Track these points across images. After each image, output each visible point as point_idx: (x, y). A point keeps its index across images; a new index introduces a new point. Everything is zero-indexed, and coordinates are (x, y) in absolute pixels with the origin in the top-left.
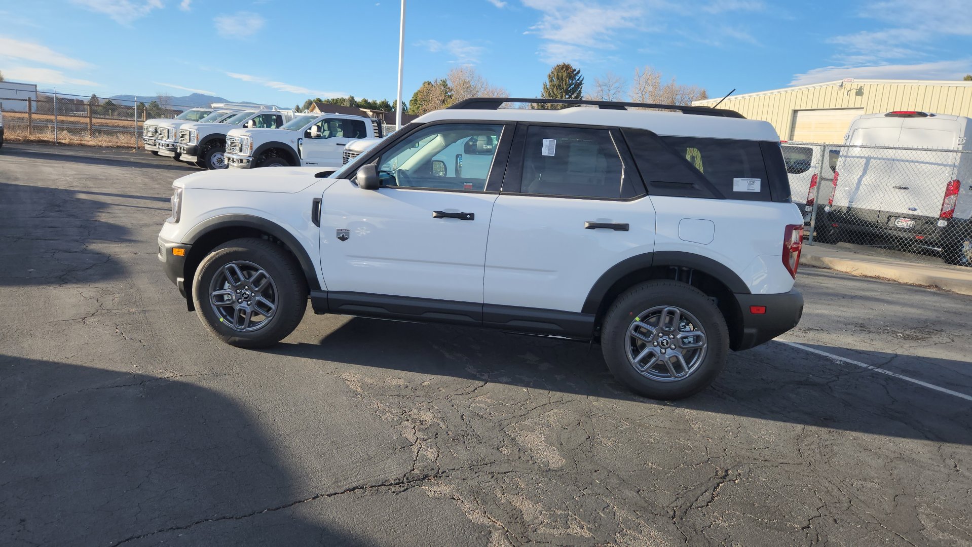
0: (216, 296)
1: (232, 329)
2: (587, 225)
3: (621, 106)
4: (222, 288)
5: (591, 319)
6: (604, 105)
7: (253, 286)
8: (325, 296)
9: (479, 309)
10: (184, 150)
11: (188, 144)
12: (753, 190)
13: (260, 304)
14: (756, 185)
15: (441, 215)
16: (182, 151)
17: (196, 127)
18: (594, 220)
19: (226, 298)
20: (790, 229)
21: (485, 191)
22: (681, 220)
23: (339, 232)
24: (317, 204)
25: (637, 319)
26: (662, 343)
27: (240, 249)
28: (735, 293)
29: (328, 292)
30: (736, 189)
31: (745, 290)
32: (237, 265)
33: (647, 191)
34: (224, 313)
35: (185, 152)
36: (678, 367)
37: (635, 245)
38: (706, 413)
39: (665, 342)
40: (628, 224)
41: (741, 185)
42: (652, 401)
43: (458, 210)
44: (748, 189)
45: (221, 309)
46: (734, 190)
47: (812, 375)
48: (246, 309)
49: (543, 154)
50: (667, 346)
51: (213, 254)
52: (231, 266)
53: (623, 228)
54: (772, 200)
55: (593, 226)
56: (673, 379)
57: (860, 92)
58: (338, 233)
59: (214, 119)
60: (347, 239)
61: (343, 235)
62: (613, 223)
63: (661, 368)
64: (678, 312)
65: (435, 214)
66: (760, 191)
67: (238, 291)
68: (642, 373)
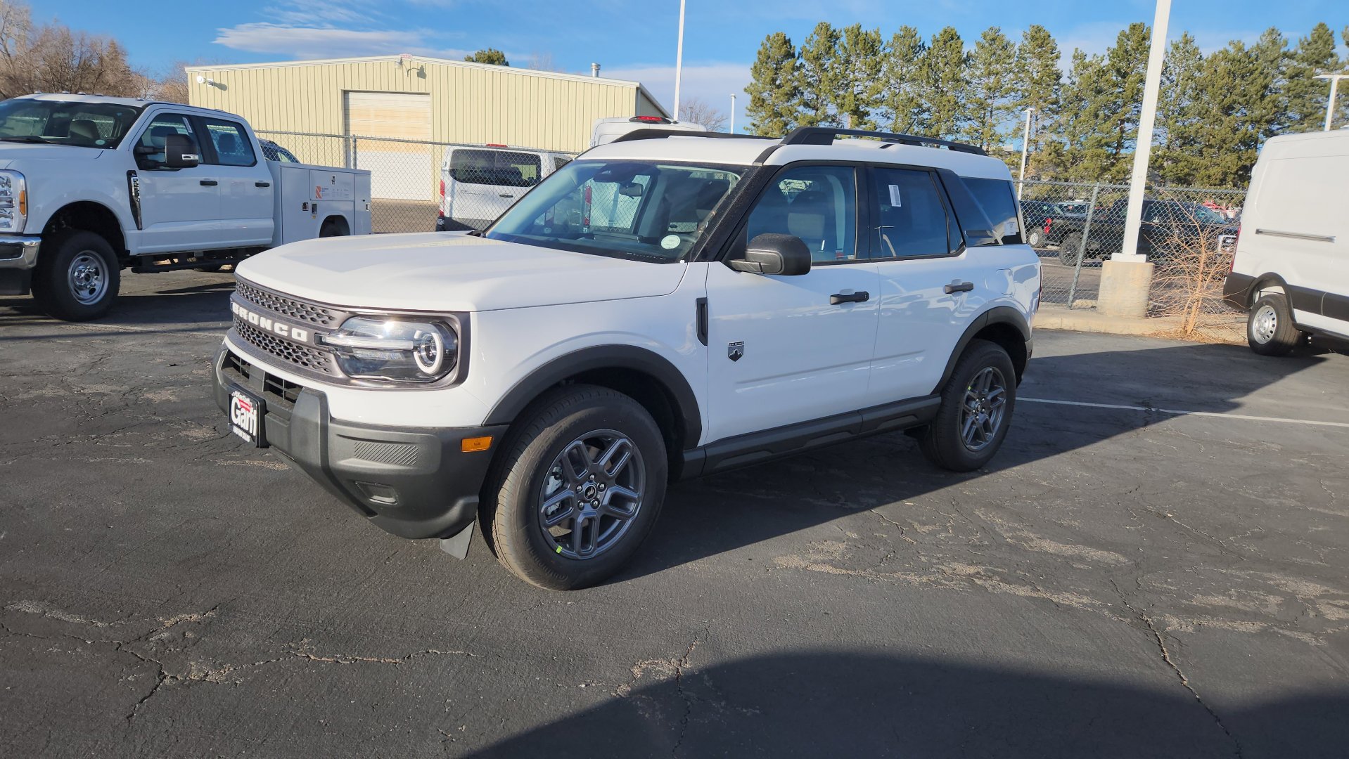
1: (577, 559)
2: (948, 289)
7: (605, 472)
8: (702, 455)
9: (857, 419)
13: (616, 499)
15: (841, 300)
23: (732, 346)
24: (702, 305)
25: (969, 388)
29: (704, 447)
32: (584, 440)
33: (964, 242)
37: (975, 307)
39: (980, 408)
40: (972, 283)
48: (595, 516)
49: (894, 204)
52: (575, 446)
53: (970, 287)
55: (950, 291)
56: (984, 444)
57: (421, 74)
58: (730, 350)
60: (740, 356)
61: (736, 352)
62: (962, 283)
63: (977, 437)
64: (992, 371)
65: (833, 301)
67: (579, 488)
68: (968, 446)
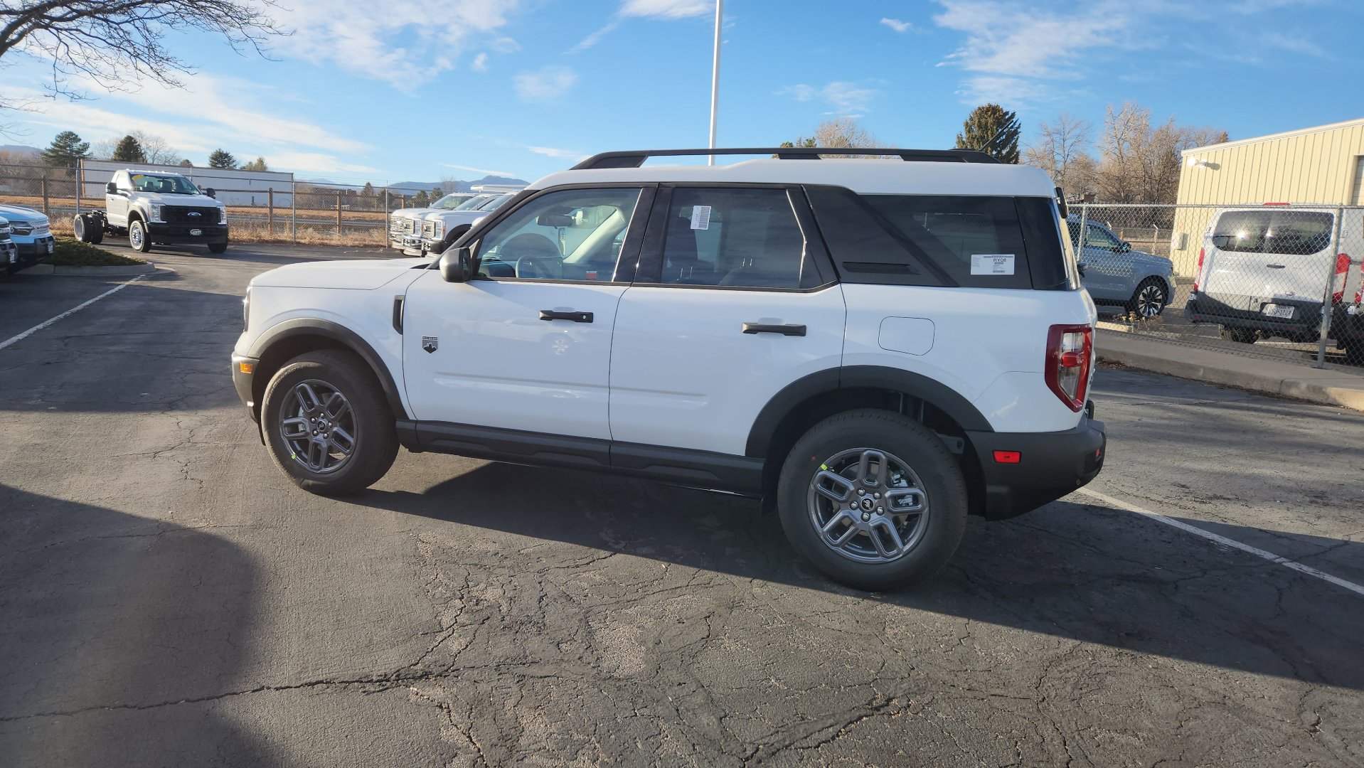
0: (287, 425)
1: (306, 469)
2: (745, 327)
3: (810, 153)
4: (296, 415)
5: (758, 465)
6: (786, 153)
7: (328, 413)
8: (411, 426)
9: (605, 449)
10: (429, 247)
11: (433, 239)
12: (1002, 271)
13: (338, 437)
14: (1007, 265)
15: (550, 316)
16: (426, 249)
17: (442, 217)
18: (756, 320)
19: (301, 428)
20: (1057, 332)
21: (612, 281)
22: (885, 319)
23: (425, 340)
24: (398, 303)
25: (823, 467)
26: (864, 504)
27: (311, 364)
28: (968, 430)
29: (417, 422)
30: (975, 271)
31: (984, 426)
32: (311, 385)
33: (838, 276)
34: (299, 449)
35: (429, 249)
36: (888, 542)
37: (813, 357)
38: (925, 613)
39: (868, 504)
40: (805, 326)
41: (982, 264)
42: (850, 591)
43: (572, 309)
44: (994, 272)
45: (295, 442)
46: (973, 272)
47: (1159, 566)
48: (322, 444)
49: (692, 227)
50: (871, 509)
51: (282, 370)
52: (302, 387)
53: (799, 331)
54: (1033, 286)
55: (753, 330)
56: (880, 559)
58: (424, 343)
59: (471, 206)
60: (435, 349)
61: (430, 345)
62: (783, 324)
63: (862, 540)
64: (884, 457)
65: (541, 315)
66: (1013, 274)
67: (313, 419)
68: (833, 548)
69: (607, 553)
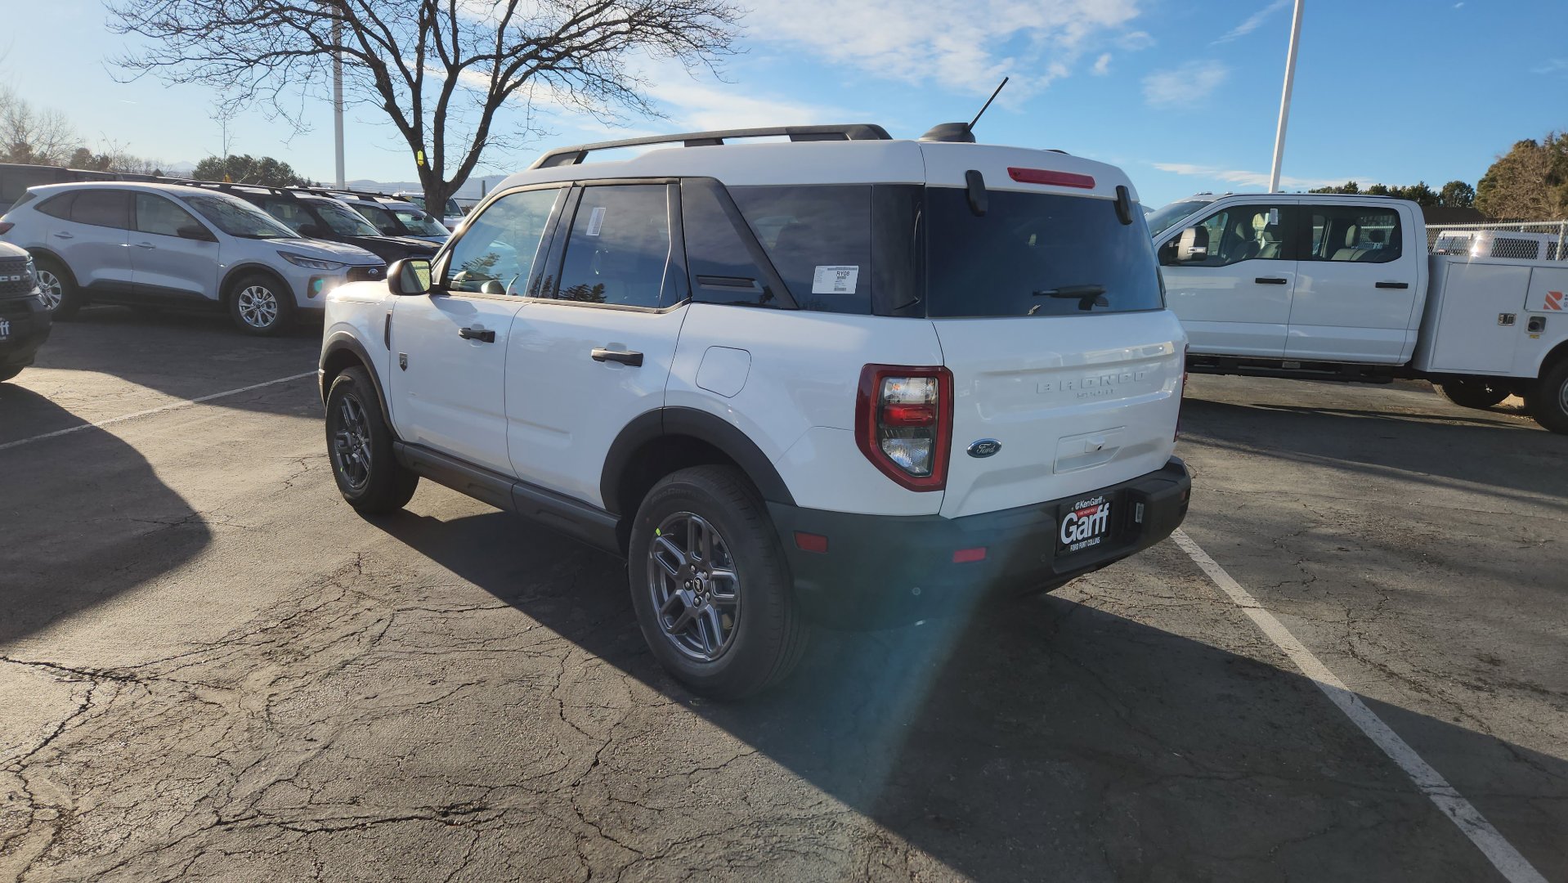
0: (340, 438)
1: (346, 482)
3: (717, 140)
5: (613, 521)
6: (692, 140)
8: (400, 446)
9: (509, 487)
12: (843, 289)
13: (364, 454)
14: (850, 280)
15: (466, 334)
22: (709, 349)
23: (401, 358)
25: (658, 531)
26: (696, 584)
27: (351, 381)
28: (769, 500)
29: (405, 443)
30: (818, 288)
31: (786, 498)
32: (349, 400)
33: (690, 294)
36: (712, 636)
37: (643, 395)
39: (699, 583)
40: (642, 355)
41: (829, 280)
43: (483, 327)
44: (835, 289)
46: (814, 290)
49: (587, 234)
50: (702, 592)
52: (344, 400)
54: (872, 310)
55: (601, 357)
56: (704, 656)
60: (406, 367)
61: (404, 363)
62: (627, 352)
63: (693, 631)
64: (706, 526)
65: (462, 332)
66: (854, 292)
67: (354, 433)
68: (668, 635)
69: (502, 604)
